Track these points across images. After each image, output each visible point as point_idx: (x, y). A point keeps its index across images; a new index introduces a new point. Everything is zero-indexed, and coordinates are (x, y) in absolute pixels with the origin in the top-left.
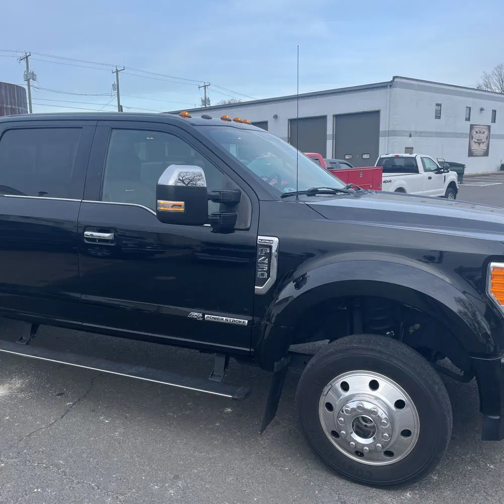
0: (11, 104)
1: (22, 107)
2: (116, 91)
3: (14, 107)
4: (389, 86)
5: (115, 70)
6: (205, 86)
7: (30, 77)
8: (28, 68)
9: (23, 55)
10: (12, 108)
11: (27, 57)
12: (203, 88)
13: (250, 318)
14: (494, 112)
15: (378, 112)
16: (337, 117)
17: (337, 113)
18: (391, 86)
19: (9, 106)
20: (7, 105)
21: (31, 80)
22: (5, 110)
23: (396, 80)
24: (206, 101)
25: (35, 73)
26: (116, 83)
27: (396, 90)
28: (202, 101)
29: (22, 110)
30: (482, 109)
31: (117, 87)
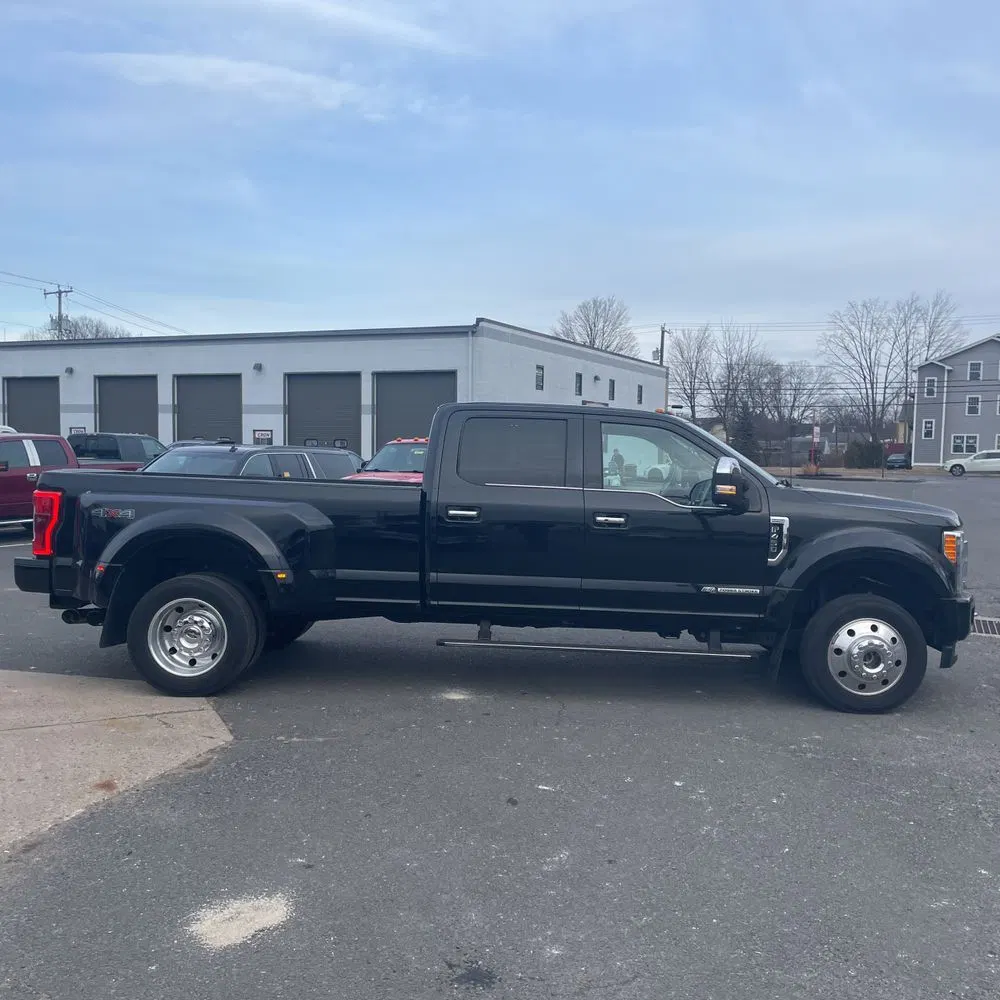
4: (470, 333)
12: (55, 297)
13: (761, 587)
14: (612, 383)
15: (452, 374)
16: (379, 376)
17: (380, 369)
18: (473, 333)
23: (481, 324)
24: (59, 322)
27: (482, 340)
28: (52, 320)
30: (596, 378)
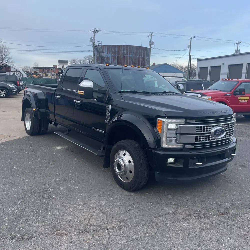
0: (143, 56)
1: (148, 57)
2: (189, 48)
3: (144, 57)
5: (190, 38)
6: (238, 43)
7: (152, 43)
8: (151, 40)
9: (150, 34)
10: (143, 58)
11: (151, 35)
19: (142, 57)
20: (142, 56)
21: (152, 45)
22: (140, 59)
24: (237, 51)
25: (154, 42)
26: (190, 44)
28: (235, 51)
29: (147, 58)
31: (190, 46)
